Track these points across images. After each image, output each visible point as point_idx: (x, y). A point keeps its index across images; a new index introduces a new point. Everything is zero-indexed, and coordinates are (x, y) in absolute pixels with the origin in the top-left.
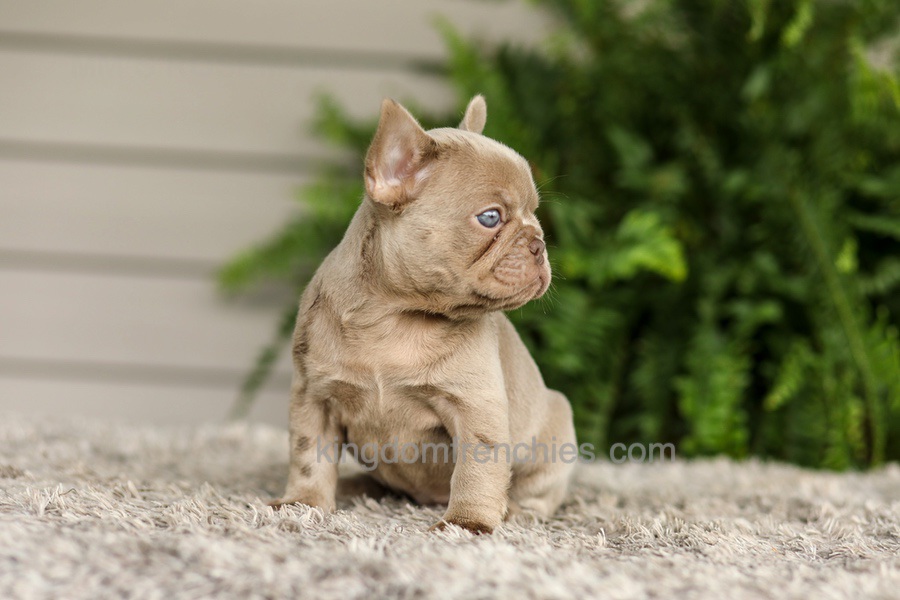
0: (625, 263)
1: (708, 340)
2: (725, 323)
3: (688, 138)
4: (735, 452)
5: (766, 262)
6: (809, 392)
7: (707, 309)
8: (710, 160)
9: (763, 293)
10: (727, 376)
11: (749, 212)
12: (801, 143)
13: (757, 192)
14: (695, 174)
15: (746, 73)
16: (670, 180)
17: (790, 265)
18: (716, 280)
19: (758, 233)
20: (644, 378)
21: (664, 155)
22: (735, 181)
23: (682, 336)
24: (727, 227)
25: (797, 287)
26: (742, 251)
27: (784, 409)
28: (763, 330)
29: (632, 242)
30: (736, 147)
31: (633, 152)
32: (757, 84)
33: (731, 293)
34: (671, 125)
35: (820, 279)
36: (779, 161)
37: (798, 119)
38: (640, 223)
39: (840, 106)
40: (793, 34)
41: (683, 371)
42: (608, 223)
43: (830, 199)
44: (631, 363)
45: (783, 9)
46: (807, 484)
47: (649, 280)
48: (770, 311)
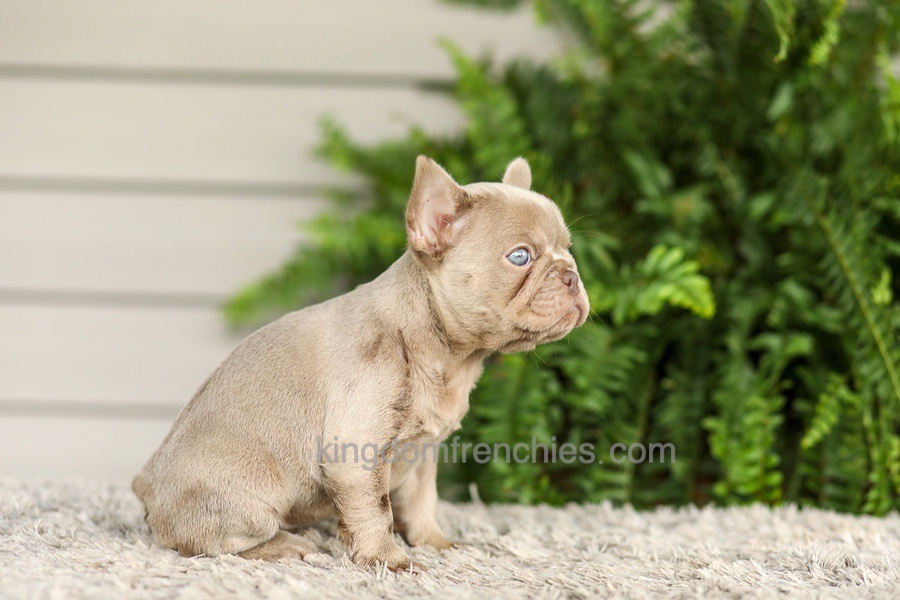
1: (739, 376)
2: (755, 357)
3: (709, 161)
5: (795, 291)
7: (735, 342)
8: (733, 183)
9: (794, 325)
10: (759, 415)
11: (777, 239)
13: (782, 217)
14: (716, 197)
15: (772, 93)
16: (692, 205)
17: (819, 296)
18: (743, 311)
19: (785, 260)
20: (670, 416)
21: (684, 179)
22: (761, 204)
23: (712, 372)
25: (830, 318)
26: (771, 278)
28: (798, 361)
29: (656, 277)
31: (652, 177)
32: (782, 102)
33: (760, 326)
34: (690, 146)
37: (823, 142)
38: (664, 256)
40: (820, 53)
41: (713, 411)
47: (674, 313)
48: (802, 344)
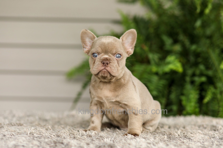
0: (167, 68)
1: (188, 87)
2: (192, 82)
3: (182, 37)
4: (196, 114)
5: (202, 67)
6: (214, 99)
7: (188, 79)
8: (187, 42)
9: (201, 75)
10: (193, 95)
11: (197, 55)
12: (210, 37)
13: (199, 50)
14: (183, 46)
15: (195, 21)
16: (178, 48)
17: (208, 67)
18: (190, 72)
19: (200, 60)
20: (173, 96)
21: (176, 41)
22: (194, 47)
23: (182, 85)
24: (192, 59)
25: (210, 73)
26: (196, 64)
27: (208, 103)
28: (202, 84)
29: (169, 63)
30: (194, 39)
31: (168, 41)
32: (198, 23)
33: (194, 75)
34: (177, 34)
35: (216, 71)
36: (205, 42)
37: (208, 32)
38: (171, 58)
39: (219, 28)
40: (207, 11)
41: (182, 94)
42: (163, 59)
43: (217, 51)
44: (170, 93)
45: (204, 5)
46: (215, 121)
47: (173, 72)
48: (204, 79)
